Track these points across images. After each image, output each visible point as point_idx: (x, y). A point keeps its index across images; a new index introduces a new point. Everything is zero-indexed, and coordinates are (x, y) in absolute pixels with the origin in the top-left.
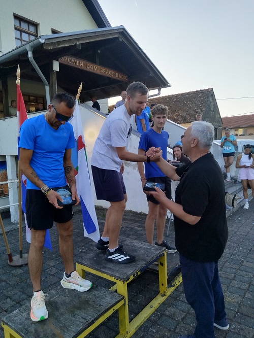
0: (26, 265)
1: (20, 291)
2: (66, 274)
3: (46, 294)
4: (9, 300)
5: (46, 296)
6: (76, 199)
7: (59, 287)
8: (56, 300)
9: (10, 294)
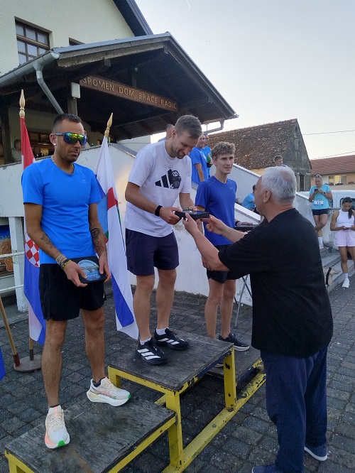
0: (39, 370)
1: (30, 407)
2: (93, 382)
3: (66, 411)
4: (15, 419)
5: (66, 413)
6: (105, 272)
7: (84, 400)
8: (81, 418)
9: (16, 411)
